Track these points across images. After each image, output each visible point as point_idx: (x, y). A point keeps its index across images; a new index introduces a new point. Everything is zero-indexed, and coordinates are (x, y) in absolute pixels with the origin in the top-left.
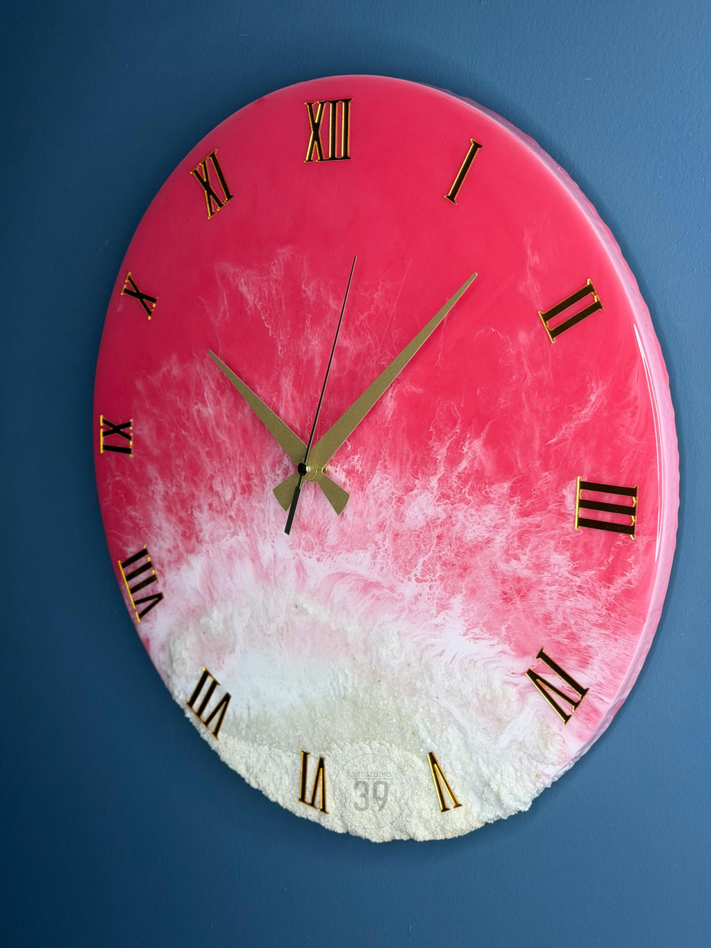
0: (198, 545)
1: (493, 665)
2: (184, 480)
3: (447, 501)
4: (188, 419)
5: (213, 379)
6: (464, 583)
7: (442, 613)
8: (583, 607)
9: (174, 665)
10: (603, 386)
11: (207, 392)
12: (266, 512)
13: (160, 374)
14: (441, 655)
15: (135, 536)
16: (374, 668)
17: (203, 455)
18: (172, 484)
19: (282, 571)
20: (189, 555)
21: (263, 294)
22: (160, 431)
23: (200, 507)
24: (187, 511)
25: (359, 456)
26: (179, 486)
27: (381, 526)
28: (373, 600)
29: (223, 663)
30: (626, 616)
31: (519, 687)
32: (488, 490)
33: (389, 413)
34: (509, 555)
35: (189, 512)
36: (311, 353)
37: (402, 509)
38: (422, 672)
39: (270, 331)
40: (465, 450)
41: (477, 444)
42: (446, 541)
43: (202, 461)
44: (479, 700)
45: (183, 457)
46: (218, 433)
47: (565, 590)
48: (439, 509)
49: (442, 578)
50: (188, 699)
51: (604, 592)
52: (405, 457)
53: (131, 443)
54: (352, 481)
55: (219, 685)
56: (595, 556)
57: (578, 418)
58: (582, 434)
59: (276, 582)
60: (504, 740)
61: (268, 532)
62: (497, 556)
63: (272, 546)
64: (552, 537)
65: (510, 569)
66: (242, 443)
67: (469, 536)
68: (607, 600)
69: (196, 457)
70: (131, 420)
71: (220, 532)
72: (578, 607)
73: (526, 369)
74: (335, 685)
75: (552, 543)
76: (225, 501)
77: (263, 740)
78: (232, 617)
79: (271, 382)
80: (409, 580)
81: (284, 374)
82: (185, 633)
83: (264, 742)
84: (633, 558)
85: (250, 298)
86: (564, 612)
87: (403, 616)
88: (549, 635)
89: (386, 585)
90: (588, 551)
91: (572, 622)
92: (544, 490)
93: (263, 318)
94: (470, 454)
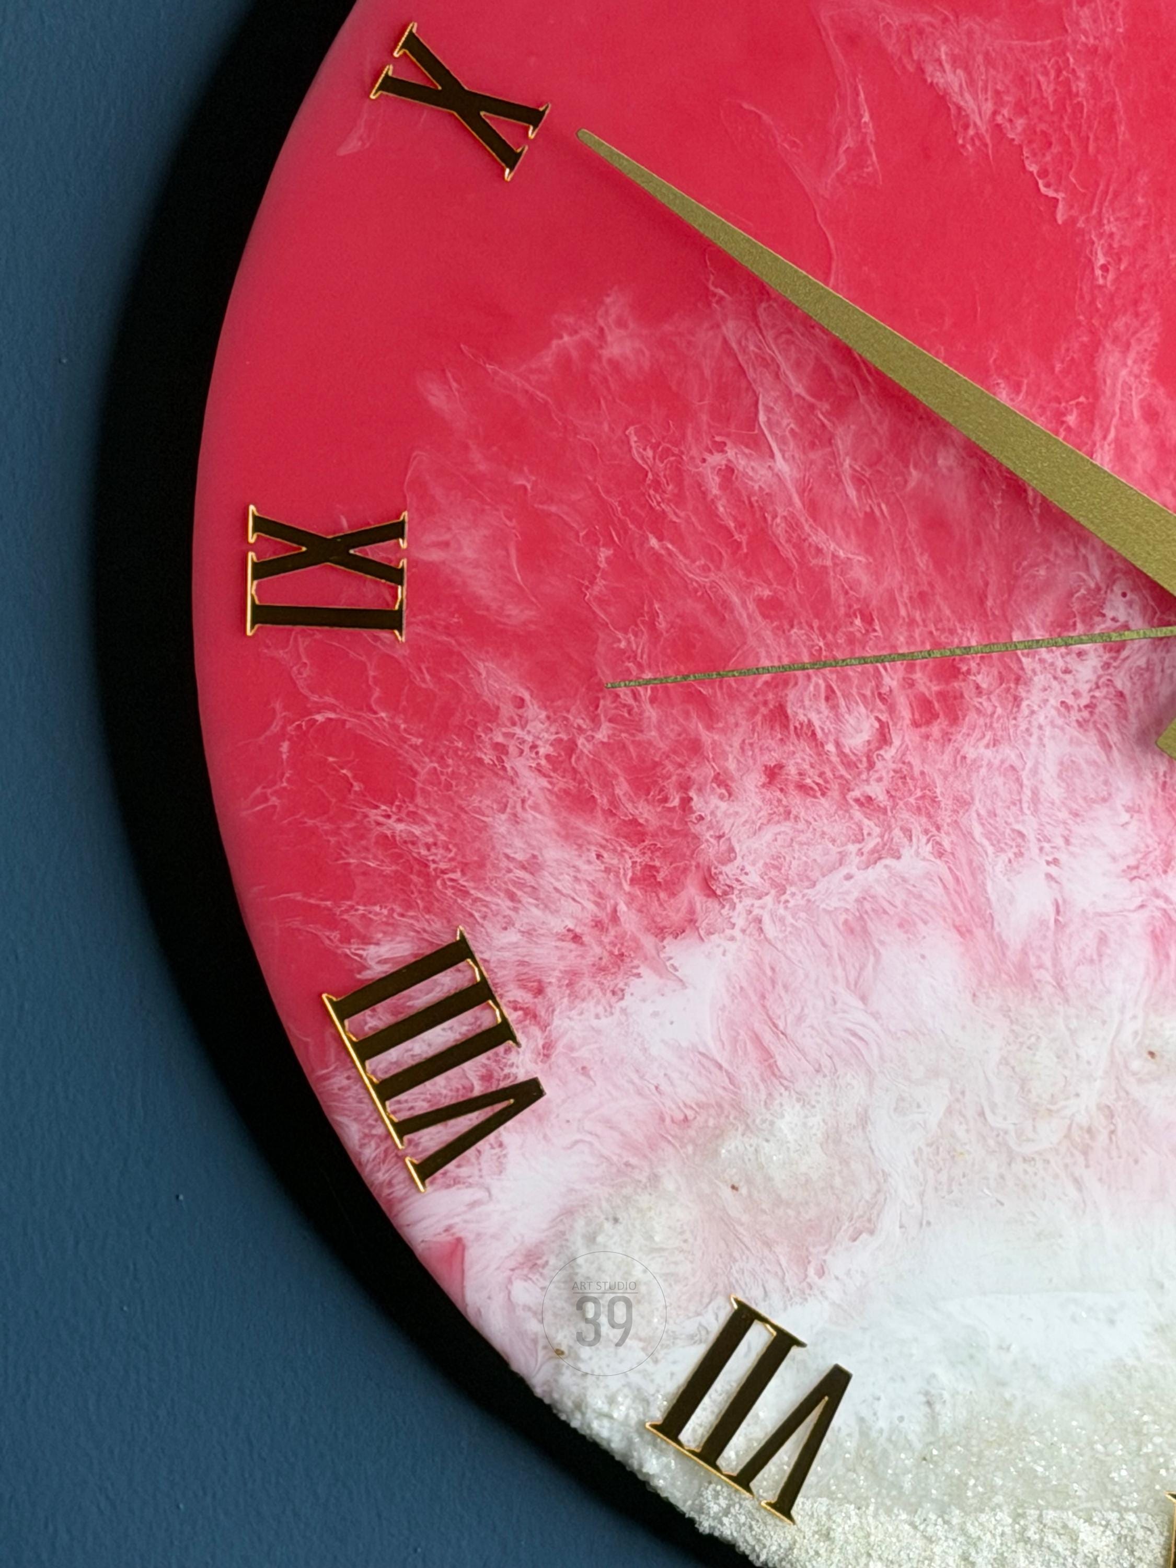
0: (712, 904)
2: (653, 700)
4: (679, 499)
5: (798, 366)
11: (769, 410)
12: (1024, 775)
13: (548, 359)
15: (408, 904)
18: (594, 718)
19: (1091, 951)
20: (669, 940)
21: (1034, 94)
22: (539, 545)
23: (722, 781)
24: (665, 800)
26: (629, 722)
29: (821, 1273)
35: (675, 802)
39: (1061, 206)
43: (740, 628)
45: (652, 626)
46: (819, 538)
50: (658, 1412)
53: (401, 592)
55: (800, 1344)
59: (1060, 986)
61: (1031, 836)
63: (1049, 876)
66: (923, 561)
69: (708, 622)
70: (405, 515)
71: (816, 853)
76: (841, 753)
77: (993, 1490)
78: (864, 1120)
79: (1058, 367)
81: (1116, 339)
82: (644, 1200)
83: (999, 1499)
93: (1033, 168)
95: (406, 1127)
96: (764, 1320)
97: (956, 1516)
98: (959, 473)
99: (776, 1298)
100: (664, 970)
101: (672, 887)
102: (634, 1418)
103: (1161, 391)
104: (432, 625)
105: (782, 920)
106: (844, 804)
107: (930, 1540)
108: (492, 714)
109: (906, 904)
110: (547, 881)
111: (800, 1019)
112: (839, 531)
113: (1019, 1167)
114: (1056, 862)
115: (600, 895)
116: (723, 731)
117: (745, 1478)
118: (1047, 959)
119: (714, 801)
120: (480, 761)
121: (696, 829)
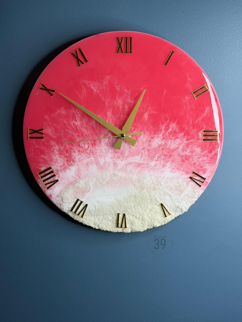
0: (74, 163)
1: (179, 178)
2: (67, 144)
3: (165, 139)
4: (69, 126)
5: (80, 114)
6: (170, 159)
7: (164, 168)
8: (204, 160)
9: (64, 200)
10: (209, 108)
11: (77, 118)
12: (102, 150)
13: (56, 113)
14: (163, 178)
15: (45, 164)
16: (142, 186)
17: (76, 136)
18: (62, 146)
19: (108, 165)
20: (70, 166)
21: (100, 89)
22: (56, 131)
23: (74, 151)
25: (136, 131)
26: (65, 146)
27: (144, 148)
28: (141, 168)
29: (85, 196)
30: (215, 160)
31: (187, 182)
32: (177, 135)
33: (146, 119)
34: (183, 150)
35: (70, 154)
36: (118, 105)
37: (151, 143)
38: (158, 184)
39: (103, 99)
40: (170, 126)
41: (174, 125)
42: (165, 150)
43: (75, 138)
44: (175, 187)
45: (67, 138)
46: (82, 129)
47: (199, 156)
48: (163, 142)
49: (163, 159)
50: (70, 209)
51: (210, 155)
52: (151, 130)
53: (43, 135)
54: (133, 138)
55: (83, 202)
56: (207, 147)
57: (202, 116)
58: (204, 119)
59: (105, 169)
60: (183, 195)
61: (102, 155)
62: (180, 151)
63: (104, 159)
64: (196, 144)
65: (184, 154)
66: (92, 131)
67: (172, 147)
68: (210, 157)
69: (72, 137)
70: (43, 128)
71: (83, 158)
72: (203, 160)
73: (188, 105)
74: (128, 193)
75: (196, 146)
76: (85, 149)
77: (101, 214)
78: (88, 182)
79: (103, 113)
80: (153, 161)
81: (108, 111)
82: (68, 190)
83: (101, 215)
84: (217, 146)
85: (95, 90)
86: (199, 162)
87: (151, 170)
88: (195, 168)
89: (145, 163)
90: (205, 146)
91: (201, 163)
92: (193, 133)
93: (100, 96)
94: (172, 127)
95: (46, 185)
96: (80, 200)
97: (98, 217)
98: (95, 123)
99: (81, 198)
100: (70, 169)
101: (70, 161)
102: (68, 210)
103: (112, 115)
104: (46, 138)
105: (80, 164)
106: (85, 153)
107: (95, 219)
108: (52, 146)
109: (91, 162)
110: (58, 161)
111: (82, 173)
112: (84, 129)
113: (102, 185)
114: (105, 158)
115: (63, 162)
116: (74, 147)
117: (78, 214)
118: (104, 167)
119: (73, 153)
120: (51, 151)
121: (72, 156)
